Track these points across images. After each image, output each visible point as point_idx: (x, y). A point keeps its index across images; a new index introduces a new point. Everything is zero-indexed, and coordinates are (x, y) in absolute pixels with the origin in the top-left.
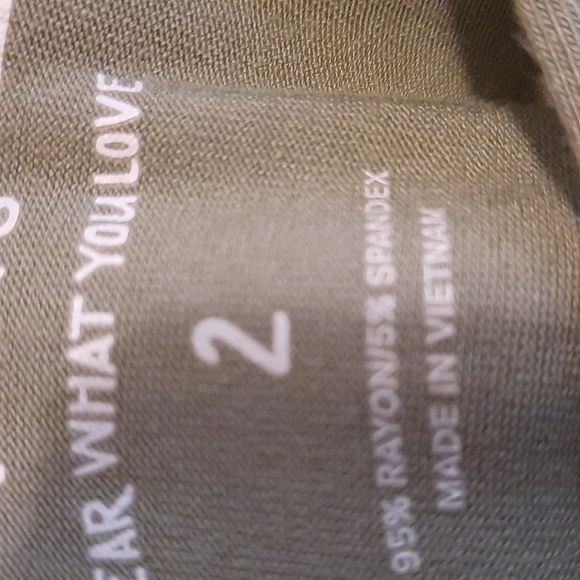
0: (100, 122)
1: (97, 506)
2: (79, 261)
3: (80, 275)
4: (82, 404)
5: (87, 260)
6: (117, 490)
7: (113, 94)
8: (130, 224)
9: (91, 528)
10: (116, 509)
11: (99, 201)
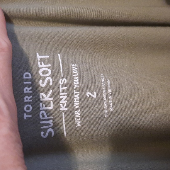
0: (73, 70)
1: (76, 111)
2: (74, 86)
3: (75, 88)
4: (75, 101)
5: (75, 86)
6: (78, 110)
7: (74, 67)
8: (78, 81)
9: (76, 114)
10: (78, 112)
11: (74, 78)
